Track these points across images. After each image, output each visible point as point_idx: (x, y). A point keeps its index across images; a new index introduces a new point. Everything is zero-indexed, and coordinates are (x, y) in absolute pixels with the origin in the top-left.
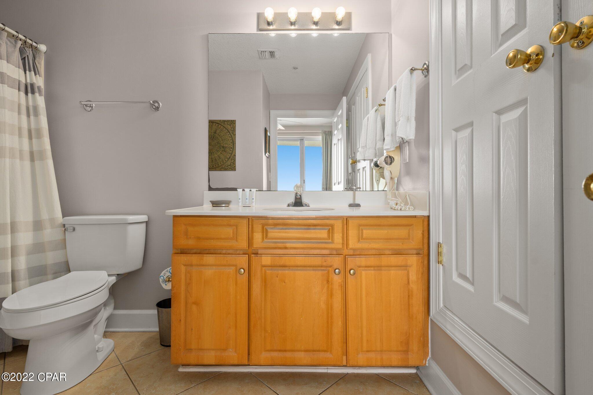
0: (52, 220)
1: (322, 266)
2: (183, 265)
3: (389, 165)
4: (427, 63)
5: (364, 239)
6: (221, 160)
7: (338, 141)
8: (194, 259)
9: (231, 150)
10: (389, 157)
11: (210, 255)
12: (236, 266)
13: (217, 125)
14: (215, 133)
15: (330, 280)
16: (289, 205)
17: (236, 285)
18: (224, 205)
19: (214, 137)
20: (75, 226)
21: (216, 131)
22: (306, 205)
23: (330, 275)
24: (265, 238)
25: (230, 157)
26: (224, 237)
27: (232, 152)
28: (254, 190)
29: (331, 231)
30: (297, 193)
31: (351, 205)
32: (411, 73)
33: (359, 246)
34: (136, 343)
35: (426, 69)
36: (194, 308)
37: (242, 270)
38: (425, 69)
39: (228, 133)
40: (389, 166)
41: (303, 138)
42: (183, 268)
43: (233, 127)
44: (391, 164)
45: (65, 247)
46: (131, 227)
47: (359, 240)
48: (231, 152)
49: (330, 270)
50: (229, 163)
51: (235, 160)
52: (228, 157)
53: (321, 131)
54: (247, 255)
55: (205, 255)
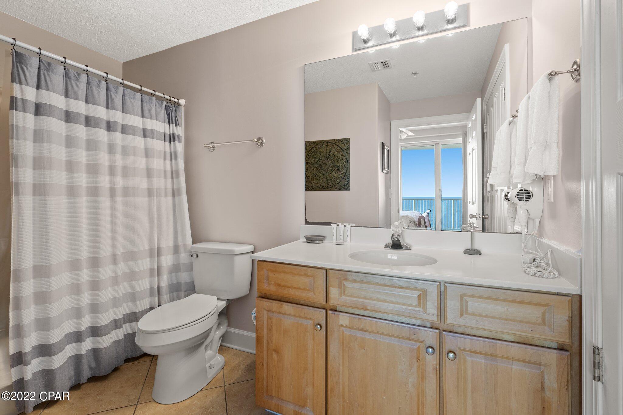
0: (185, 246)
1: (410, 339)
2: (266, 310)
3: (524, 201)
4: (578, 61)
5: (470, 314)
6: (335, 180)
7: (473, 151)
8: (275, 305)
9: (346, 169)
10: (524, 191)
11: (289, 304)
12: (313, 320)
13: (331, 144)
14: (330, 152)
15: (421, 358)
16: (386, 246)
17: (313, 340)
18: (317, 242)
19: (328, 157)
20: (198, 253)
21: (330, 151)
22: (406, 247)
23: (421, 352)
24: (343, 294)
25: (344, 177)
26: (301, 287)
27: (347, 171)
28: (348, 226)
29: (422, 297)
30: (393, 235)
31: (467, 252)
32: (550, 80)
33: (462, 321)
34: (242, 365)
35: (577, 70)
36: (275, 355)
37: (319, 326)
38: (575, 70)
39: (342, 152)
40: (524, 203)
41: (438, 142)
42: (265, 314)
43: (347, 145)
44: (527, 200)
45: (192, 270)
46: (237, 258)
47: (462, 315)
48: (345, 171)
49: (421, 346)
50: (343, 182)
51: (349, 180)
52: (343, 177)
53: (461, 133)
54: (325, 310)
55: (284, 303)
